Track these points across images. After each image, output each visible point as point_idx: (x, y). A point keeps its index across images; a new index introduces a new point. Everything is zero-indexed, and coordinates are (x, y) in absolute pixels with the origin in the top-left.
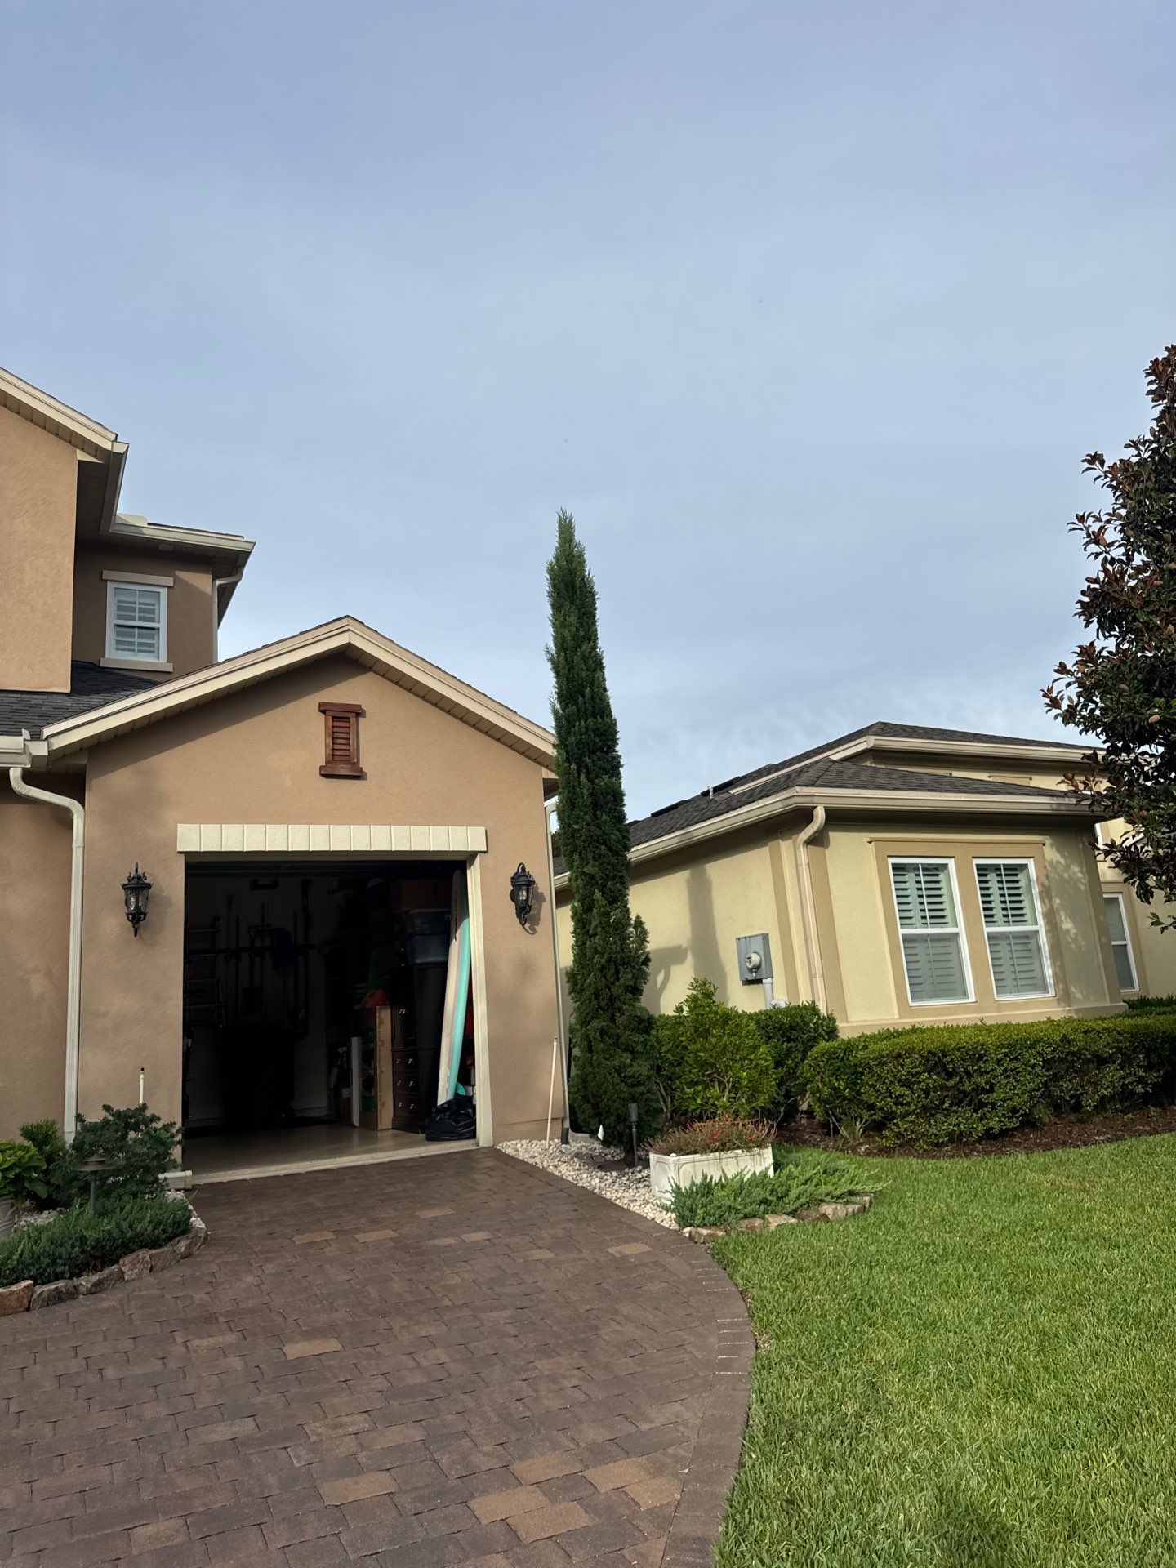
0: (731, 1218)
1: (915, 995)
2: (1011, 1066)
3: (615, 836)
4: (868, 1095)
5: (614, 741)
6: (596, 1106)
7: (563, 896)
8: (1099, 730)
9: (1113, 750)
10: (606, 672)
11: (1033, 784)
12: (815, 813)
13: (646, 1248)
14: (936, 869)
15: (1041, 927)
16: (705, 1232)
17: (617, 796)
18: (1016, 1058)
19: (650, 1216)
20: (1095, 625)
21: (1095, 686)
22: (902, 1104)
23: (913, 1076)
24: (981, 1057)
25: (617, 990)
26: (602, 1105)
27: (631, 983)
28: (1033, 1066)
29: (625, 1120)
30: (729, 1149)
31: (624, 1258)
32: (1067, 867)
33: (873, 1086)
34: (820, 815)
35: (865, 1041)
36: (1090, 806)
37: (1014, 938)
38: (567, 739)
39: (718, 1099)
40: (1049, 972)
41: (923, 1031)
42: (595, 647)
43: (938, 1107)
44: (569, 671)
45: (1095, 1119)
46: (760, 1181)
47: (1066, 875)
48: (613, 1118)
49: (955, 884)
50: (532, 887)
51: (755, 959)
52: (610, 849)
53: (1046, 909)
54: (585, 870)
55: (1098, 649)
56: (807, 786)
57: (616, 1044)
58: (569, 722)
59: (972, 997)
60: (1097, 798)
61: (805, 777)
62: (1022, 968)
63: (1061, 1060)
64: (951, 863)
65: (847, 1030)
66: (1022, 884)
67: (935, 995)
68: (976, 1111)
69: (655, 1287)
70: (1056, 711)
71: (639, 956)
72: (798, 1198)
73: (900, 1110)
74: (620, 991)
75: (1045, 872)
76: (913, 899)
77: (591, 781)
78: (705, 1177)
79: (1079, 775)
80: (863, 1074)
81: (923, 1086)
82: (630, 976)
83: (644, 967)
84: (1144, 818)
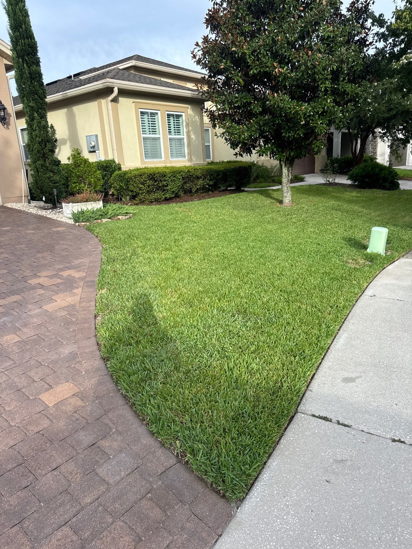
0: (91, 219)
1: (146, 157)
2: (173, 179)
3: (40, 91)
4: (131, 188)
5: (37, 51)
6: (41, 190)
7: (19, 115)
8: (207, 69)
9: (210, 76)
10: (30, 18)
11: (187, 86)
12: (114, 89)
13: (65, 229)
14: (154, 114)
15: (185, 137)
16: (83, 223)
17: (40, 75)
18: (175, 177)
19: (64, 221)
20: (209, 28)
21: (207, 52)
22: (141, 190)
23: (145, 181)
24: (165, 176)
25: (46, 150)
26: (44, 189)
27: (51, 148)
28: (179, 179)
29: (52, 194)
30: (89, 201)
31: (58, 231)
32: (194, 117)
33: (133, 185)
34: (116, 91)
35: (131, 171)
36: (202, 95)
37: (177, 140)
38: (16, 48)
39: (84, 187)
40: (186, 151)
41: (148, 168)
42: (24, 6)
43: (152, 191)
44: (14, 16)
45: (195, 195)
46: (99, 210)
47: (194, 119)
48: (48, 194)
49: (160, 120)
50: (5, 110)
51: (93, 144)
52: (39, 97)
53: (187, 130)
54: (29, 104)
55: (209, 38)
56: (111, 78)
57: (47, 169)
58: (16, 39)
59: (163, 159)
60: (204, 93)
61: (110, 75)
62: (179, 150)
63: (187, 177)
64: (159, 112)
65: (124, 168)
66: (181, 121)
67: (153, 157)
68: (163, 192)
69: (70, 237)
70: (194, 60)
71: (53, 139)
72: (111, 214)
73: (141, 192)
74: (47, 151)
75: (187, 118)
76: (147, 124)
77: (29, 67)
78: (82, 209)
79: (200, 84)
80: (129, 181)
81: (148, 184)
82: (50, 146)
83: (55, 143)
84: (216, 101)
